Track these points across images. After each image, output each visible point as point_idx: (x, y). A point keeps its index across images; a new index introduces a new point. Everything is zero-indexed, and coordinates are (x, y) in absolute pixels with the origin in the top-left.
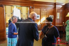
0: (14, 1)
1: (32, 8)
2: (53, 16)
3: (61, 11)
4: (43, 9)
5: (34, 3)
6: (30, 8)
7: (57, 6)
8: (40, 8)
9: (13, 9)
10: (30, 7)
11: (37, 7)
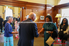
0: (6, 1)
1: (24, 9)
2: (44, 17)
3: (51, 12)
4: (35, 10)
5: (26, 4)
6: (22, 9)
7: (47, 7)
8: (32, 9)
9: (5, 9)
10: (22, 7)
11: (29, 8)
